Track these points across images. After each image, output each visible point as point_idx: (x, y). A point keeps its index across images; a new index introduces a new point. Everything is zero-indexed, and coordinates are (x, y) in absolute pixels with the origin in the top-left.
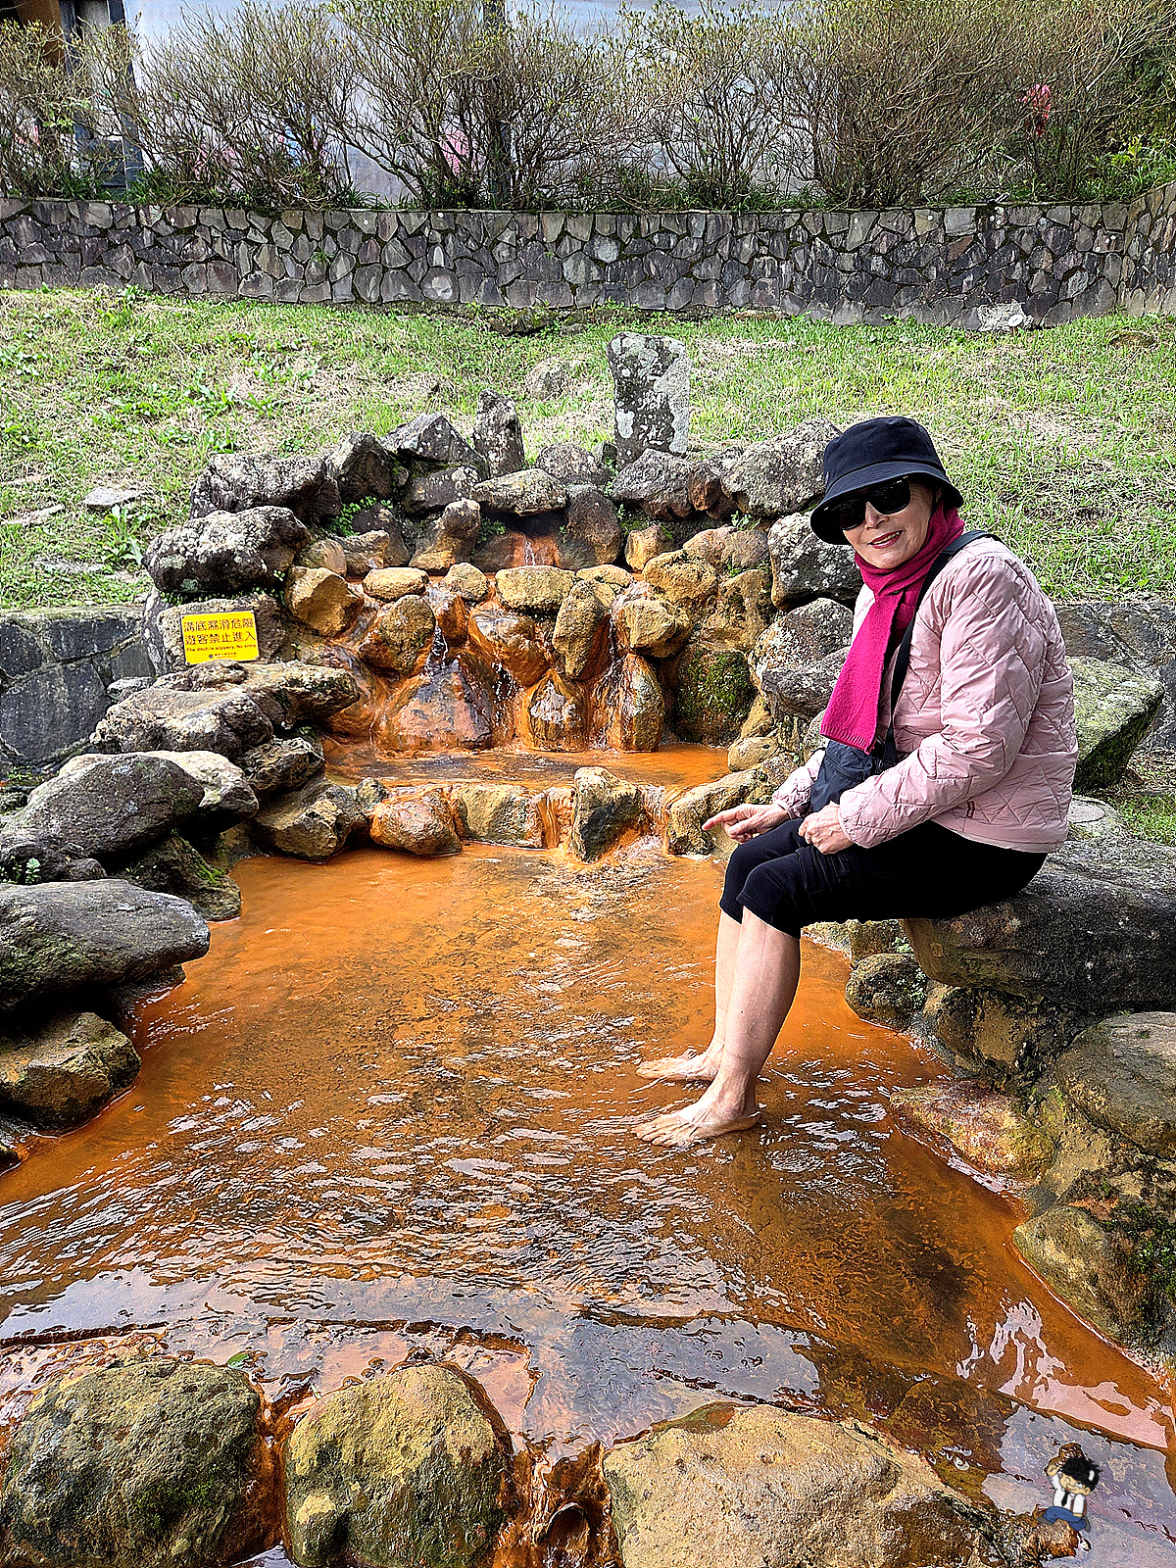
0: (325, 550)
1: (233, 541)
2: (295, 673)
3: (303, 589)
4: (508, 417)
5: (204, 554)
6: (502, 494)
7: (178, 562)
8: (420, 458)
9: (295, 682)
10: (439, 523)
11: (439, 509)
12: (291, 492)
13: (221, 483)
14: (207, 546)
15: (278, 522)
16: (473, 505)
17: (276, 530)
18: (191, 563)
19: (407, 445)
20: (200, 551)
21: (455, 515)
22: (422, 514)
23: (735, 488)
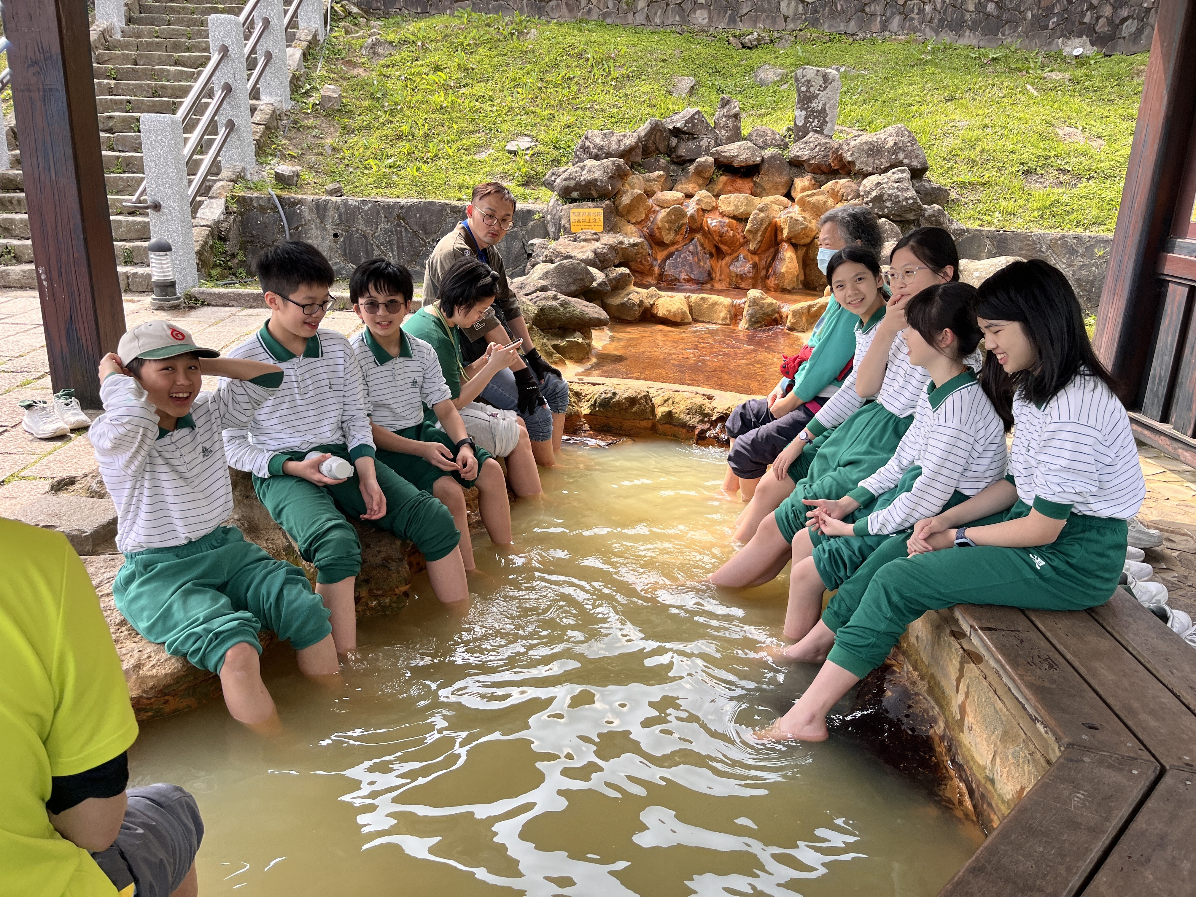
0: (636, 180)
1: (597, 175)
2: (621, 238)
3: (626, 200)
4: (734, 111)
5: (584, 180)
6: (727, 154)
7: (572, 183)
8: (684, 133)
9: (622, 243)
10: (692, 168)
11: (692, 161)
12: (624, 151)
13: (591, 145)
14: (585, 176)
15: (619, 166)
16: (711, 159)
17: (617, 170)
18: (578, 184)
19: (678, 125)
20: (582, 178)
21: (700, 165)
22: (683, 163)
23: (850, 159)
